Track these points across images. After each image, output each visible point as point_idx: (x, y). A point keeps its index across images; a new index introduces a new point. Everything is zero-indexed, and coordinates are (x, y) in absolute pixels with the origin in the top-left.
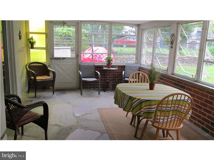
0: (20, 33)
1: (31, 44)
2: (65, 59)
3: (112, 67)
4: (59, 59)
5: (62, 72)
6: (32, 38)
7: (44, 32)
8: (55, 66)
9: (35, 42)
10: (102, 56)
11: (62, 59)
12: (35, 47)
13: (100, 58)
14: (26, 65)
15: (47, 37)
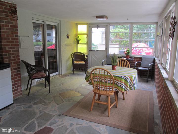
0: (68, 34)
1: (78, 42)
2: (98, 51)
3: (130, 58)
4: (94, 51)
5: (96, 60)
6: (79, 37)
7: (86, 33)
8: (92, 56)
9: (80, 40)
10: (141, 51)
11: (96, 51)
12: (80, 43)
13: (140, 53)
14: (72, 54)
15: (87, 36)
